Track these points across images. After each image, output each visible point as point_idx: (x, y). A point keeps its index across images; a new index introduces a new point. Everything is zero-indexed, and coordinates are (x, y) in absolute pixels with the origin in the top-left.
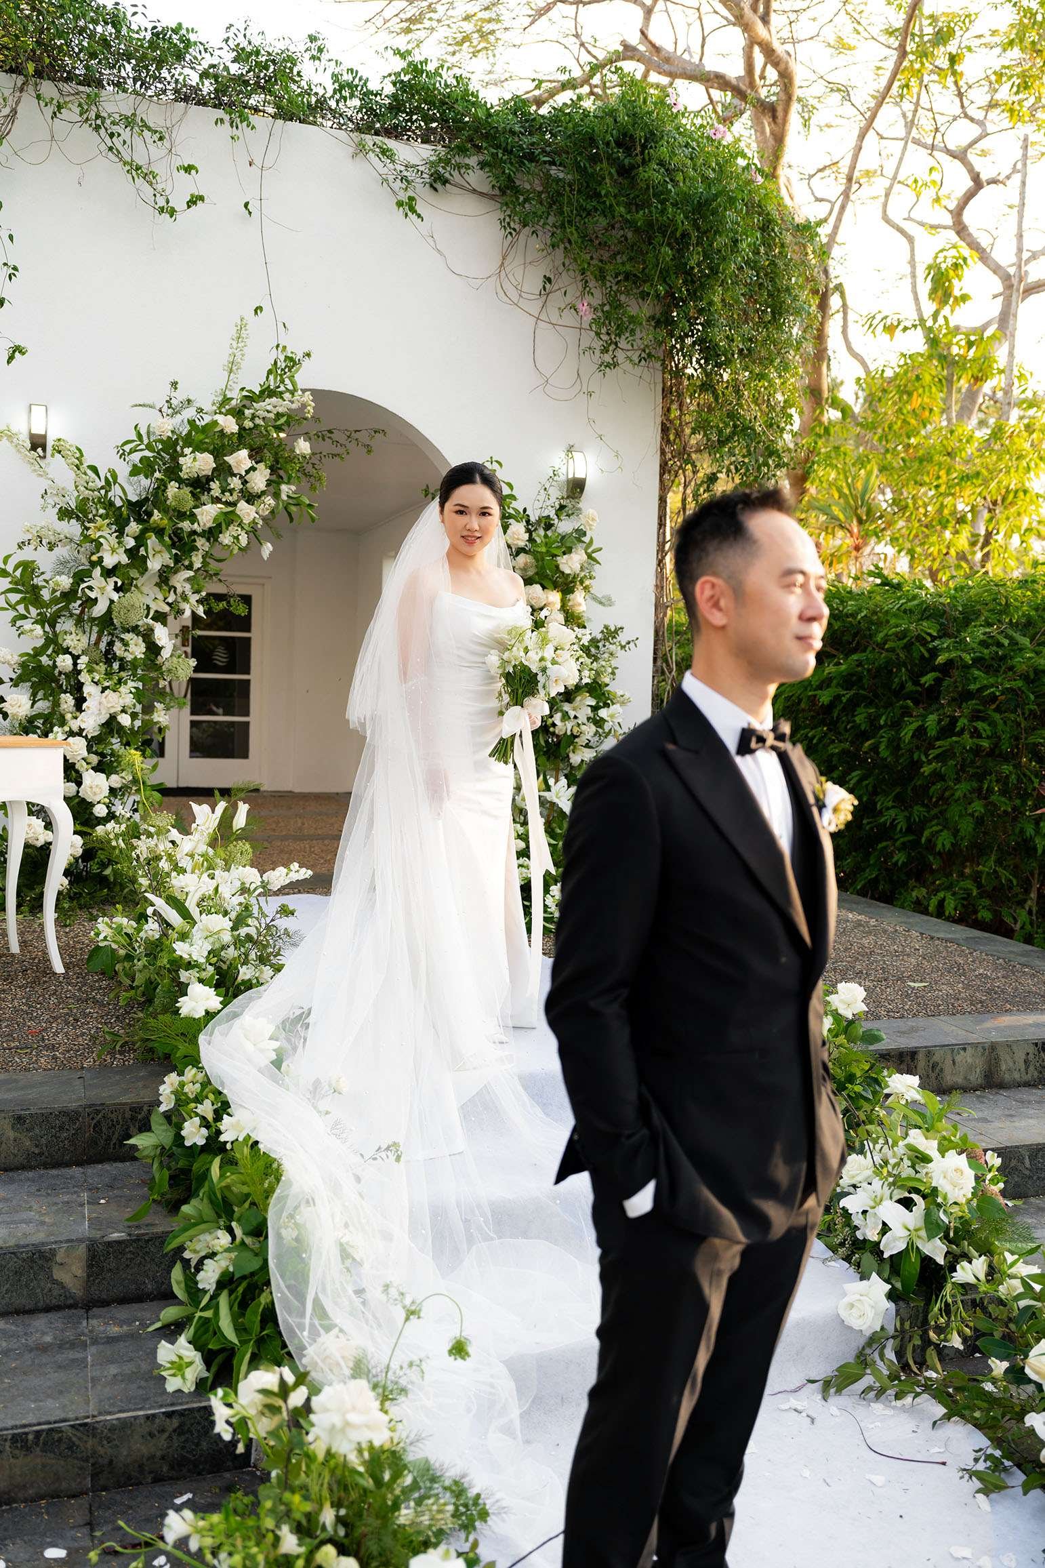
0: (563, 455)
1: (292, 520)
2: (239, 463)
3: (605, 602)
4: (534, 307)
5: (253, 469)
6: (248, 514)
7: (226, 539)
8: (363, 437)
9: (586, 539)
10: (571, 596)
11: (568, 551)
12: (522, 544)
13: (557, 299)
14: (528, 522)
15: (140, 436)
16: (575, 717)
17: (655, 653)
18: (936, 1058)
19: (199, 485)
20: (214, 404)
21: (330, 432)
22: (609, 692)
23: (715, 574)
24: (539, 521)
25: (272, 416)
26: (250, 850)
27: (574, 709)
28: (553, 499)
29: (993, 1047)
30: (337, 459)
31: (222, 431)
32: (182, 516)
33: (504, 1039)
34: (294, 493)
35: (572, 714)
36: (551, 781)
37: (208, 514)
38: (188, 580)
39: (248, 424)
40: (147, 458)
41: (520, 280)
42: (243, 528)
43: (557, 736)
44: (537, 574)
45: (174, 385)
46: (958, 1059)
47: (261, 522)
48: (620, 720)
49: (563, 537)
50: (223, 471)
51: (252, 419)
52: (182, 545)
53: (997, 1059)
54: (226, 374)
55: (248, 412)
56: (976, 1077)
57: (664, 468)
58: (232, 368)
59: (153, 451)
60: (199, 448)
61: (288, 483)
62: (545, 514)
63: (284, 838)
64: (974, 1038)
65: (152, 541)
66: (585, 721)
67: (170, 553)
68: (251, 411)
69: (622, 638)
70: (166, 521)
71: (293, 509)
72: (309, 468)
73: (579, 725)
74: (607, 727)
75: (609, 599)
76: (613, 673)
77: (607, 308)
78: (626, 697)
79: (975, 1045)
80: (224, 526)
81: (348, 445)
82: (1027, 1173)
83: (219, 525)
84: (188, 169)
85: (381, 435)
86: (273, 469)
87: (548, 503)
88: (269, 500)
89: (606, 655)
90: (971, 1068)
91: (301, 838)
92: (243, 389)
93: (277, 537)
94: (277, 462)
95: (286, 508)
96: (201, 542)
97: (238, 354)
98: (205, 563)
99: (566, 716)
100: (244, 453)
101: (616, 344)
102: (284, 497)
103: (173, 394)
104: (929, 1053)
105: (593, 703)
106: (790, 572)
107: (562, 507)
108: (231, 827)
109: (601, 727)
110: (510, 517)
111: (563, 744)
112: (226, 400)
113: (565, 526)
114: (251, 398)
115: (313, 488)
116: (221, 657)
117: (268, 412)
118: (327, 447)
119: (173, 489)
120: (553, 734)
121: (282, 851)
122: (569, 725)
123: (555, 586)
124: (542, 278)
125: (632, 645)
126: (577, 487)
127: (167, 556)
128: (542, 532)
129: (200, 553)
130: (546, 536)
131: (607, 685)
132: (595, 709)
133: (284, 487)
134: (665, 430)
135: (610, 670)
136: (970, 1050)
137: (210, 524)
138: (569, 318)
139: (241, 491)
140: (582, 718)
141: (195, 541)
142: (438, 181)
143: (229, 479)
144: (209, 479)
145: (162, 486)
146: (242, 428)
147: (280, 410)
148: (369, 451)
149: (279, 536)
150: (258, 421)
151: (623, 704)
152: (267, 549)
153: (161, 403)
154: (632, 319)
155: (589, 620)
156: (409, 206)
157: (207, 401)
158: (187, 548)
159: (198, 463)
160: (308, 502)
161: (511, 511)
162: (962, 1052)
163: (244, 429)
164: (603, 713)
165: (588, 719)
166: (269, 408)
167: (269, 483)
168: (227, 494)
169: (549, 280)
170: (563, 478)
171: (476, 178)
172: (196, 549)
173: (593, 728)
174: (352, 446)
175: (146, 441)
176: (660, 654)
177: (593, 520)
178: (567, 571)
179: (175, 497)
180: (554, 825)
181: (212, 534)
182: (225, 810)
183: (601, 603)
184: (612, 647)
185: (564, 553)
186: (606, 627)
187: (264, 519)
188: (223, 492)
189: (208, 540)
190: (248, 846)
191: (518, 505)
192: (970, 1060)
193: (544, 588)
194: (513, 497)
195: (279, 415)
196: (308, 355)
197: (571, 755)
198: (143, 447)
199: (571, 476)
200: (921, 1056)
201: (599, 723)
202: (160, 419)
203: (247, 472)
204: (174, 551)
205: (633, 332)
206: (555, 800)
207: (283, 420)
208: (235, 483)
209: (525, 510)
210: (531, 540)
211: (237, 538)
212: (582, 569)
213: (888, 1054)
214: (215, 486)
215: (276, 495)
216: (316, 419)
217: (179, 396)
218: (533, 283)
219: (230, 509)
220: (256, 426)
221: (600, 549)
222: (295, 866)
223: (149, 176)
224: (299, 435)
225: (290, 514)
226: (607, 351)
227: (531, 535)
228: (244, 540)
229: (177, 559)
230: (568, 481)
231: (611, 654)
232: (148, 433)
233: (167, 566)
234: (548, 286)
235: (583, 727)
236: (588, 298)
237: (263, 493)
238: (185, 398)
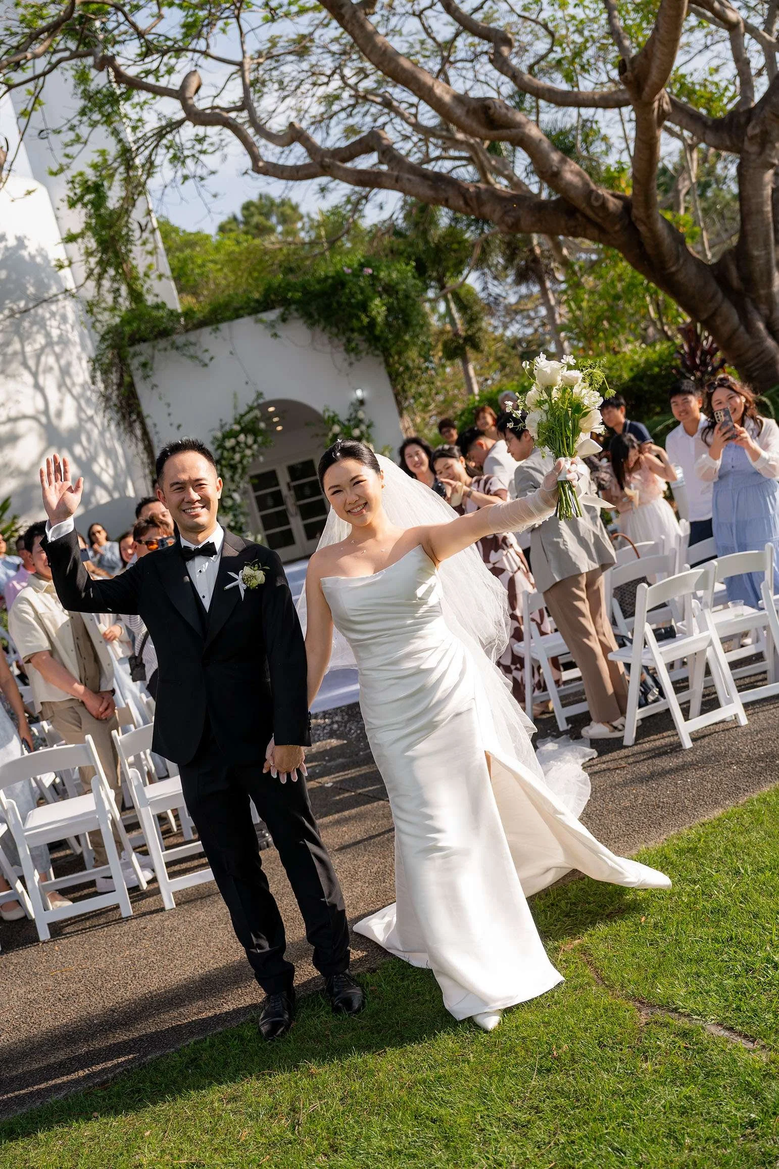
2: (242, 438)
5: (247, 438)
6: (251, 452)
7: (245, 462)
11: (357, 427)
12: (338, 431)
19: (233, 449)
25: (250, 419)
28: (351, 410)
31: (236, 430)
34: (263, 440)
37: (237, 457)
42: (250, 457)
47: (255, 453)
50: (238, 443)
51: (242, 424)
52: (233, 468)
54: (234, 410)
55: (242, 421)
58: (235, 407)
60: (230, 438)
61: (260, 438)
65: (225, 470)
71: (264, 444)
77: (345, 345)
80: (244, 458)
83: (242, 458)
84: (206, 351)
86: (254, 436)
87: (350, 412)
88: (255, 446)
92: (240, 414)
93: (262, 454)
94: (255, 433)
95: (261, 446)
96: (239, 466)
97: (237, 402)
100: (244, 435)
102: (260, 443)
112: (236, 419)
114: (242, 416)
117: (248, 419)
126: (362, 402)
139: (246, 446)
142: (284, 319)
144: (235, 446)
146: (241, 427)
150: (244, 424)
152: (261, 459)
153: (218, 426)
156: (275, 335)
157: (231, 421)
159: (230, 443)
166: (249, 417)
167: (253, 441)
168: (242, 449)
170: (354, 401)
171: (296, 314)
181: (241, 462)
187: (256, 451)
188: (240, 449)
203: (246, 440)
207: (254, 419)
208: (242, 445)
210: (341, 429)
211: (249, 460)
214: (237, 449)
215: (257, 443)
218: (326, 341)
219: (244, 453)
223: (197, 358)
225: (264, 446)
237: (253, 444)
238: (223, 424)
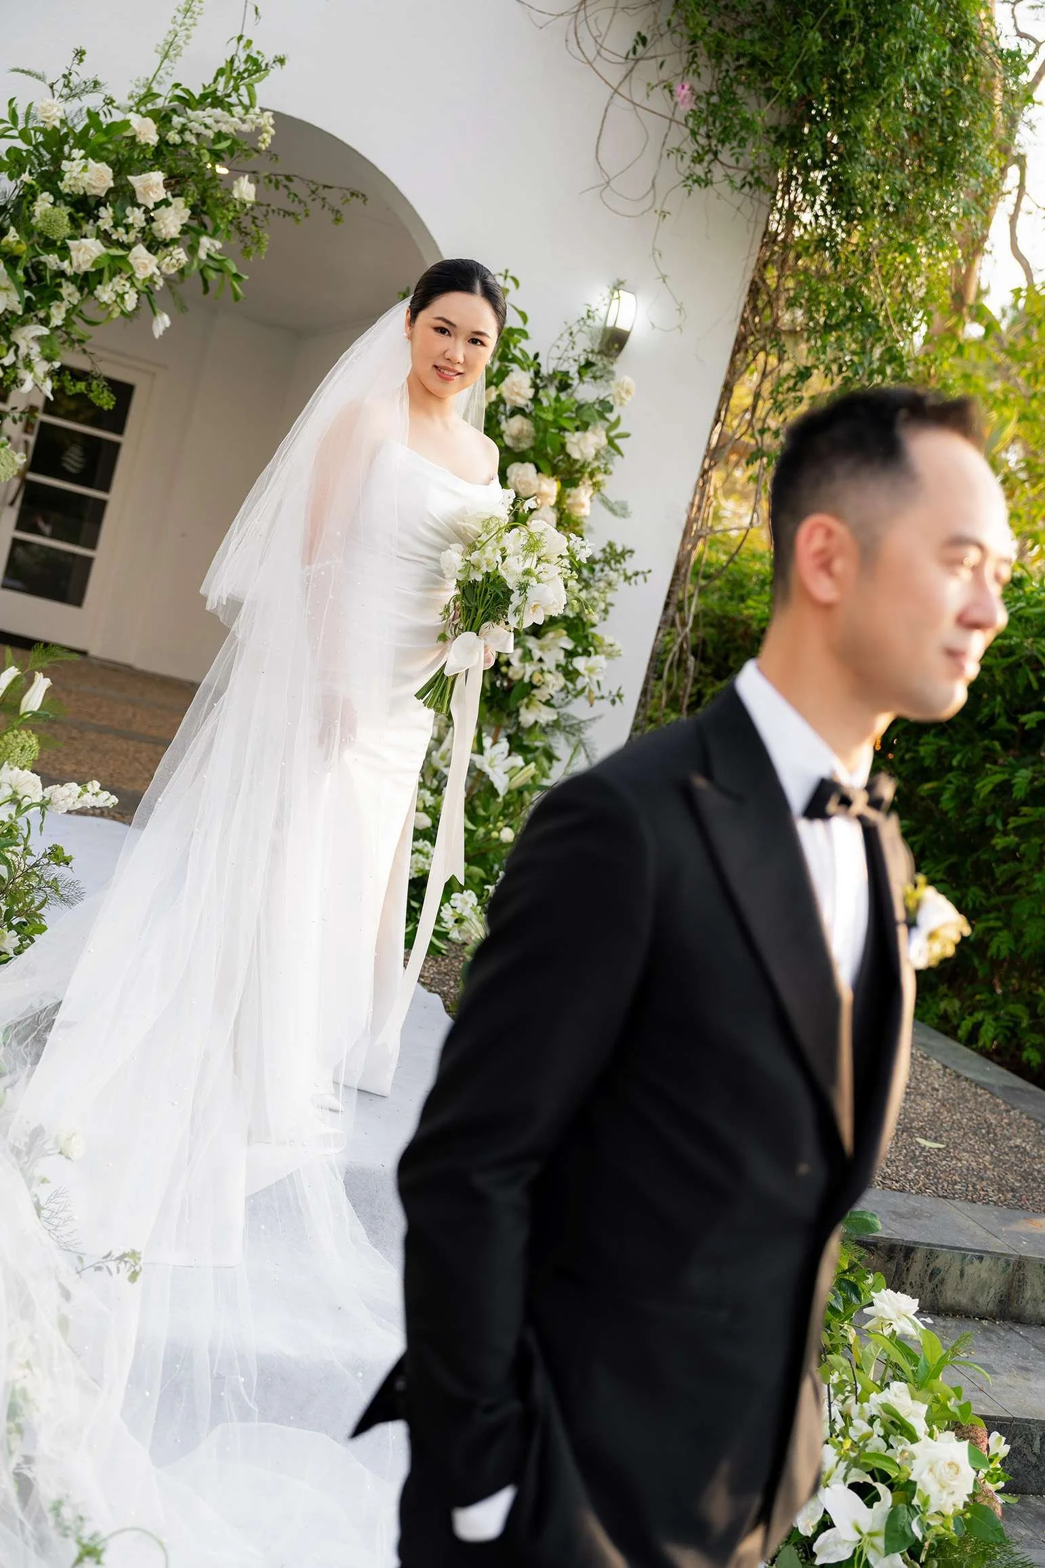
0: (606, 292)
1: (206, 290)
2: (147, 188)
3: (618, 510)
4: (615, 74)
5: (165, 203)
6: (146, 267)
7: (105, 293)
8: (333, 197)
9: (612, 417)
10: (572, 491)
11: (583, 427)
12: (521, 402)
13: (648, 70)
14: (537, 373)
15: (14, 116)
16: (541, 660)
17: (669, 597)
18: (939, 1263)
19: (83, 207)
20: (131, 97)
21: (288, 178)
22: (594, 636)
23: (837, 515)
24: (552, 377)
25: (210, 134)
26: (36, 747)
27: (542, 648)
28: (578, 350)
29: (1021, 1263)
30: (289, 219)
31: (133, 138)
32: (49, 245)
33: (338, 1105)
34: (219, 252)
35: (537, 654)
36: (487, 742)
37: (87, 252)
38: (39, 339)
39: (173, 137)
40: (19, 151)
41: (603, 31)
42: (133, 285)
43: (510, 680)
44: (532, 448)
45: (80, 54)
46: (969, 1270)
47: (161, 282)
48: (601, 678)
49: (580, 407)
50: (122, 195)
51: (181, 132)
52: (40, 287)
53: (1022, 1282)
54: (158, 58)
55: (177, 120)
56: (987, 1301)
57: (740, 344)
58: (168, 51)
59: (30, 143)
60: (95, 153)
61: (213, 236)
62: (563, 368)
63: (101, 730)
64: (998, 1245)
66: (553, 668)
67: (21, 294)
68: (182, 120)
69: (629, 565)
70: (23, 247)
71: (212, 275)
72: (246, 222)
73: (542, 672)
74: (580, 683)
75: (624, 507)
76: (606, 611)
77: (714, 99)
78: (616, 648)
79: (996, 1256)
80: (106, 275)
81: (310, 205)
82: (1034, 1460)
83: (100, 272)
85: (360, 200)
86: (195, 211)
87: (571, 354)
88: (180, 255)
89: (602, 585)
90: (983, 1286)
91: (128, 736)
92: (177, 85)
93: (179, 309)
94: (204, 202)
95: (201, 272)
96: (68, 290)
97: (182, 33)
98: (68, 321)
99: (527, 655)
100: (157, 177)
101: (716, 154)
102: (202, 255)
103: (75, 68)
104: (931, 1254)
105: (569, 645)
106: (960, 541)
107: (589, 364)
108: (18, 707)
109: (572, 681)
110: (514, 360)
111: (515, 692)
112: (150, 96)
113: (586, 392)
114: (187, 102)
115: (246, 251)
116: (73, 459)
117: (206, 126)
118: (279, 199)
119: (44, 202)
120: (505, 676)
121: (94, 749)
122: (530, 668)
123: (555, 471)
124: (634, 36)
125: (640, 578)
126: (615, 341)
127: (15, 297)
128: (552, 392)
129: (65, 306)
130: (557, 399)
131: (593, 625)
132: (570, 654)
133: (205, 241)
134: (755, 290)
135: (602, 606)
136: (987, 1262)
137: (87, 267)
138: (659, 101)
139: (142, 230)
140: (549, 664)
141: (60, 285)
143: (129, 210)
144: (100, 202)
145: (28, 196)
146: (163, 141)
147: (225, 128)
148: (337, 220)
149: (183, 309)
150: (189, 137)
151: (610, 656)
152: (162, 322)
153: (55, 75)
154: (747, 124)
155: (590, 530)
157: (122, 89)
158: (47, 293)
159: (88, 175)
160: (234, 270)
161: (517, 353)
162: (976, 1262)
163: (167, 143)
164: (580, 663)
165: (558, 666)
166: (209, 121)
167: (185, 230)
168: (121, 230)
169: (644, 41)
170: (598, 324)
172: (58, 297)
173: (561, 681)
174: (314, 207)
175: (21, 126)
176: (675, 600)
177: (628, 392)
178: (576, 455)
179: (45, 215)
180: (477, 803)
181: (87, 281)
182: (15, 680)
183: (612, 510)
184: (613, 576)
185: (577, 429)
186: (611, 545)
187: (168, 279)
188: (115, 226)
189: (81, 289)
190: (34, 741)
191: (528, 347)
192: (984, 1275)
193: (539, 470)
194: (524, 334)
195: (220, 136)
196: (282, 61)
197: (523, 710)
198: (15, 133)
199: (610, 324)
200: (919, 1256)
201: (570, 674)
202: (49, 100)
203: (157, 205)
204: (27, 293)
205: (742, 142)
206: (487, 769)
207: (224, 145)
208: (136, 217)
209: (536, 356)
210: (536, 400)
211: (121, 296)
212: (597, 457)
213: (875, 1245)
214: (106, 215)
215: (192, 250)
216: (272, 154)
217: (83, 74)
218: (620, 39)
219: (121, 252)
220: (185, 144)
221: (627, 436)
222: (95, 786)
224: (244, 172)
225: (205, 281)
226: (701, 161)
227: (536, 393)
228: (131, 302)
229: (29, 306)
230: (605, 330)
231: (610, 584)
232: (28, 115)
233: (12, 313)
234: (640, 48)
235: (548, 677)
236: (691, 80)
237: (174, 241)
238: (91, 77)
